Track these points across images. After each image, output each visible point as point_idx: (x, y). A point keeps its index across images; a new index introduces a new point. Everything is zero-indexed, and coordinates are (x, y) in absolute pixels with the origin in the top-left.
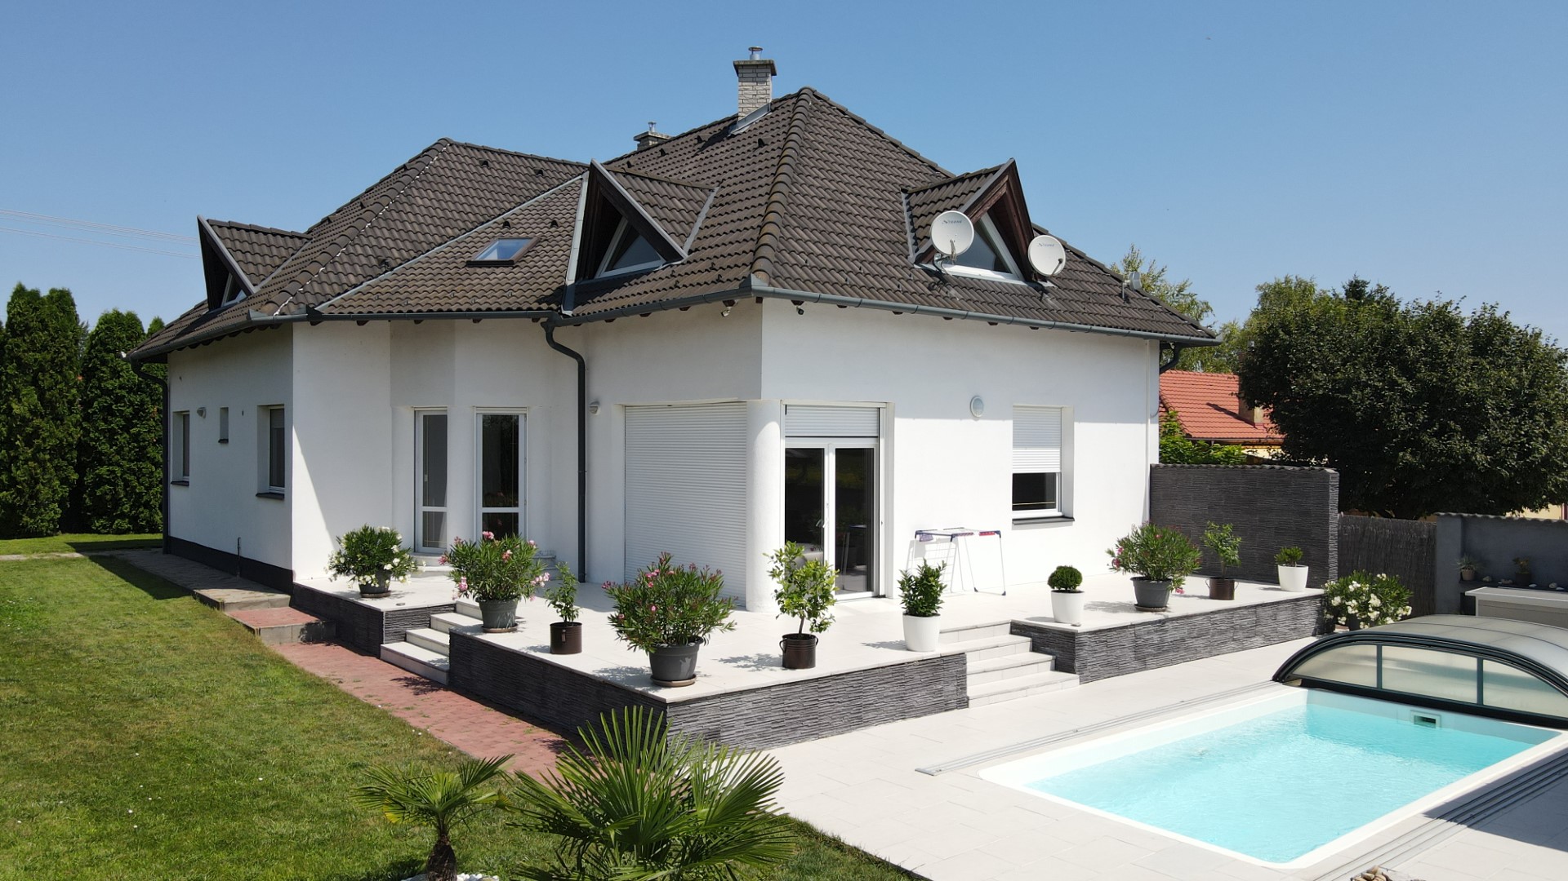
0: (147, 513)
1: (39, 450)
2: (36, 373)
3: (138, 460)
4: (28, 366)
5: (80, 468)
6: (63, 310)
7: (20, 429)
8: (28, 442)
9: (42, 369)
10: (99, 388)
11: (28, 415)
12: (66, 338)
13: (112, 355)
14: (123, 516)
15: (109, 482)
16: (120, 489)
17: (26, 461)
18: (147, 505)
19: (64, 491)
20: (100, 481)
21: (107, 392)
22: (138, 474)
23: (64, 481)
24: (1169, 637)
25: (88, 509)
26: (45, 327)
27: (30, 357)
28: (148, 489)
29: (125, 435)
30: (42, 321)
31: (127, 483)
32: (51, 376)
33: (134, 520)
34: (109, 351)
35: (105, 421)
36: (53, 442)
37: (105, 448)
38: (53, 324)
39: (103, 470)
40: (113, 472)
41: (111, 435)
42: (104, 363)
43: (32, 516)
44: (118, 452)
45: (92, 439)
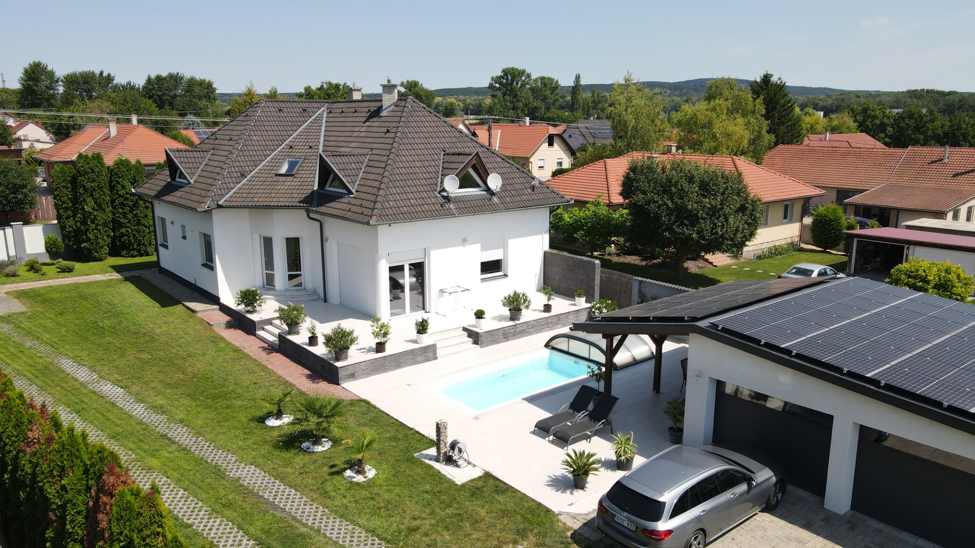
0: (144, 247)
1: (97, 225)
2: (92, 192)
3: (138, 225)
4: (88, 189)
5: (113, 231)
6: (100, 163)
7: (89, 217)
8: (93, 222)
9: (94, 190)
10: (117, 194)
11: (91, 211)
12: (103, 175)
13: (121, 179)
14: (134, 249)
15: (126, 235)
16: (131, 238)
17: (93, 230)
18: (144, 244)
19: (108, 240)
20: (123, 235)
21: (121, 196)
22: (139, 231)
23: (108, 236)
24: (518, 330)
25: (118, 246)
26: (93, 171)
27: (88, 185)
28: (143, 237)
29: (131, 214)
30: (92, 169)
31: (134, 235)
32: (98, 193)
33: (139, 251)
34: (119, 178)
35: (122, 208)
36: (102, 221)
37: (123, 220)
38: (96, 170)
39: (123, 230)
40: (127, 231)
41: (125, 215)
42: (118, 183)
43: (98, 253)
44: (129, 222)
45: (117, 217)
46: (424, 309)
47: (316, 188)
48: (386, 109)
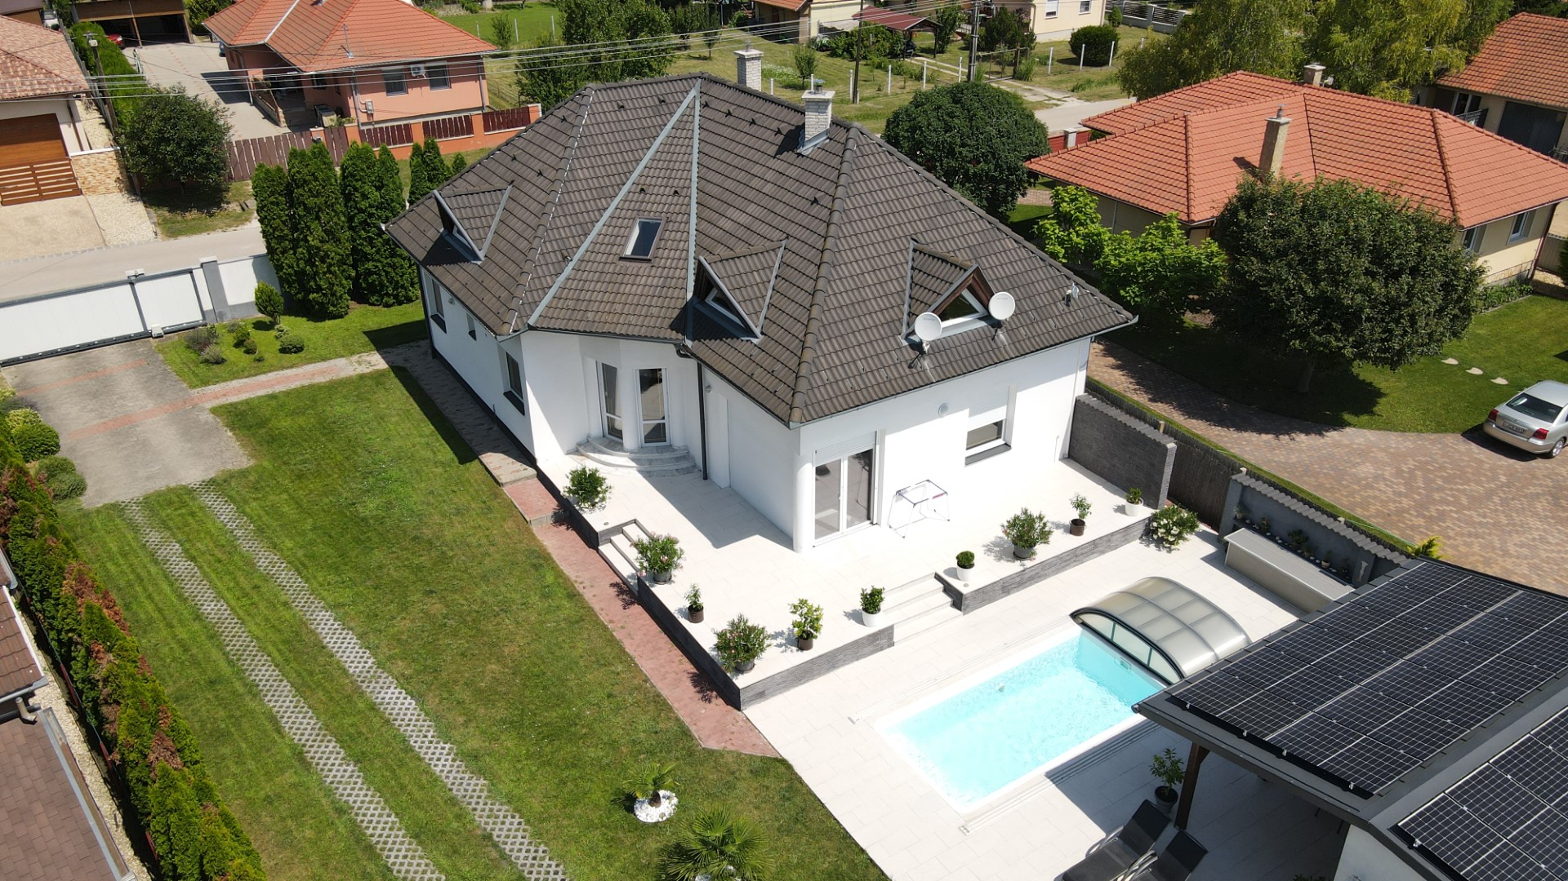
0: (403, 292)
1: (330, 265)
2: (317, 213)
3: (392, 257)
4: (312, 208)
5: (355, 267)
6: (325, 163)
7: (316, 254)
8: (323, 261)
9: (320, 210)
10: (356, 208)
11: (320, 245)
12: (331, 185)
13: (360, 183)
14: (388, 295)
15: (375, 273)
16: (383, 278)
17: (324, 274)
18: (403, 287)
19: (348, 284)
20: (369, 273)
21: (361, 211)
22: (393, 266)
23: (348, 277)
25: (364, 289)
26: (316, 179)
27: (311, 201)
28: (401, 276)
29: (380, 240)
30: (313, 174)
31: (387, 273)
32: (328, 214)
33: (396, 297)
34: (357, 180)
35: (364, 229)
36: (338, 257)
37: (368, 249)
38: (320, 176)
39: (370, 265)
40: (377, 267)
41: (370, 241)
42: (356, 189)
43: (334, 306)
44: (378, 252)
45: (359, 245)
46: (869, 518)
47: (690, 295)
48: (810, 141)
